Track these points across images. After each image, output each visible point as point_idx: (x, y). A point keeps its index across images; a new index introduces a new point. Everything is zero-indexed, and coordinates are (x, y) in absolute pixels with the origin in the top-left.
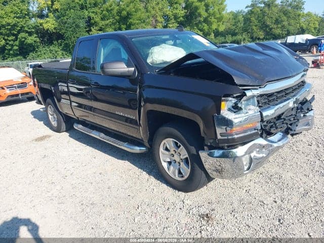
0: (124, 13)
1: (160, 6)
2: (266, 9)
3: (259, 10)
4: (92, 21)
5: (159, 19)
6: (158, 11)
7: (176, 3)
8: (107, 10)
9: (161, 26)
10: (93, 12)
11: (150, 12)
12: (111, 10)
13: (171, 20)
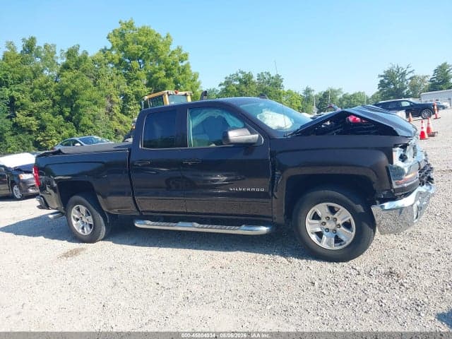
0: (68, 92)
1: (115, 82)
2: (243, 87)
3: (234, 88)
4: (18, 103)
5: (114, 98)
6: (112, 88)
7: (137, 79)
8: (41, 88)
9: (118, 109)
10: (19, 90)
11: (104, 90)
12: (47, 87)
13: (132, 100)
